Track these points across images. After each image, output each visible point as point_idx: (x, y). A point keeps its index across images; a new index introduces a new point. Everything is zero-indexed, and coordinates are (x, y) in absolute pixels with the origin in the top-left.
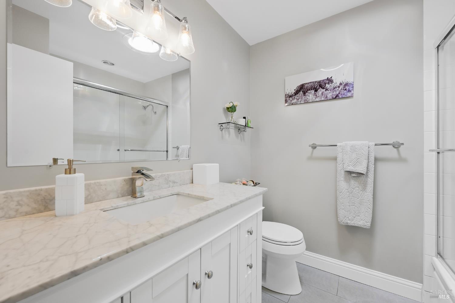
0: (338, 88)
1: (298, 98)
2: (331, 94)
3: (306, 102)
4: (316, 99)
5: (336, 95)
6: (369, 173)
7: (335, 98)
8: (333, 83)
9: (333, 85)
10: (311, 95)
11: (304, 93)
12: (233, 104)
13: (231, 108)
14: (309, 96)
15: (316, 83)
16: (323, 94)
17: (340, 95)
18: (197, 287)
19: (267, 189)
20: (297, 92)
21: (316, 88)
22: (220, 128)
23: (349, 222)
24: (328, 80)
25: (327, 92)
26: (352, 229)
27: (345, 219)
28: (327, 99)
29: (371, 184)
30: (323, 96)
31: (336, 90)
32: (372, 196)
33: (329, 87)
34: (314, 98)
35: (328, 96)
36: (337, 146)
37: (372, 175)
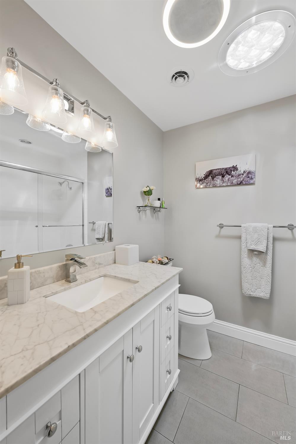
0: (242, 176)
1: (207, 182)
2: (236, 180)
3: (215, 186)
4: (223, 184)
5: (240, 182)
6: (269, 251)
7: (240, 184)
8: (238, 171)
9: (238, 173)
10: (218, 181)
11: (213, 178)
12: (150, 188)
13: (148, 192)
14: (217, 181)
15: (223, 170)
16: (230, 180)
17: (243, 181)
18: (131, 361)
19: (182, 268)
20: (206, 177)
21: (223, 174)
22: (138, 211)
23: (252, 293)
24: (234, 168)
25: (233, 178)
26: (255, 300)
27: (248, 291)
28: (232, 185)
29: (270, 261)
30: (229, 182)
31: (241, 177)
32: (271, 271)
33: (234, 174)
34: (221, 183)
35: (233, 182)
36: (242, 227)
37: (270, 253)
